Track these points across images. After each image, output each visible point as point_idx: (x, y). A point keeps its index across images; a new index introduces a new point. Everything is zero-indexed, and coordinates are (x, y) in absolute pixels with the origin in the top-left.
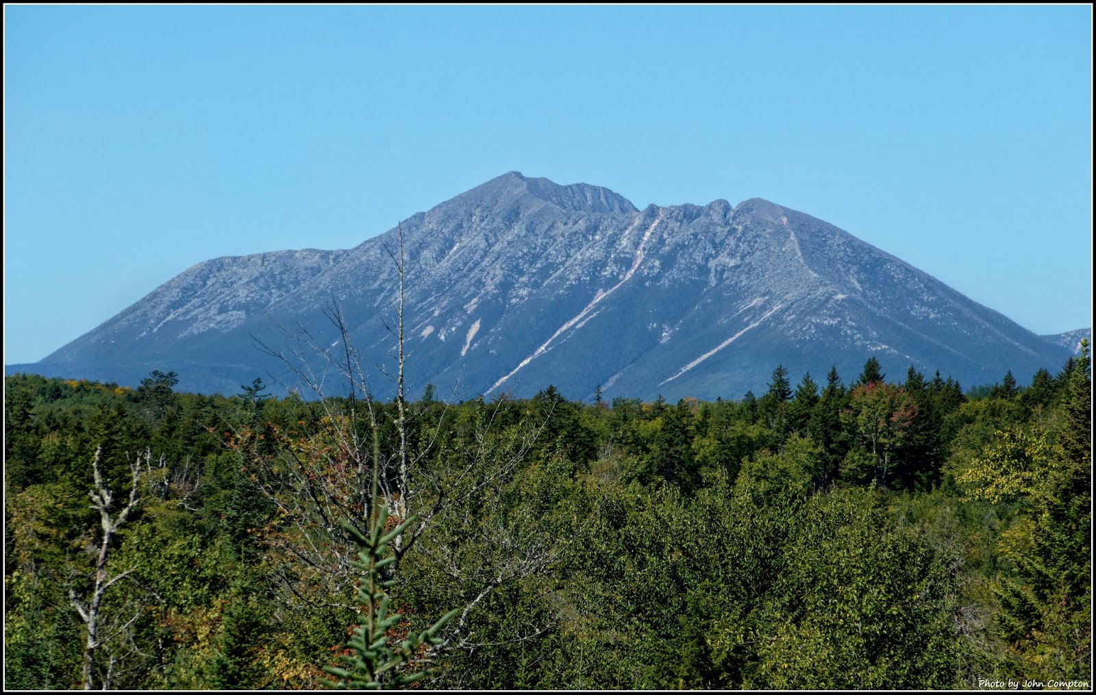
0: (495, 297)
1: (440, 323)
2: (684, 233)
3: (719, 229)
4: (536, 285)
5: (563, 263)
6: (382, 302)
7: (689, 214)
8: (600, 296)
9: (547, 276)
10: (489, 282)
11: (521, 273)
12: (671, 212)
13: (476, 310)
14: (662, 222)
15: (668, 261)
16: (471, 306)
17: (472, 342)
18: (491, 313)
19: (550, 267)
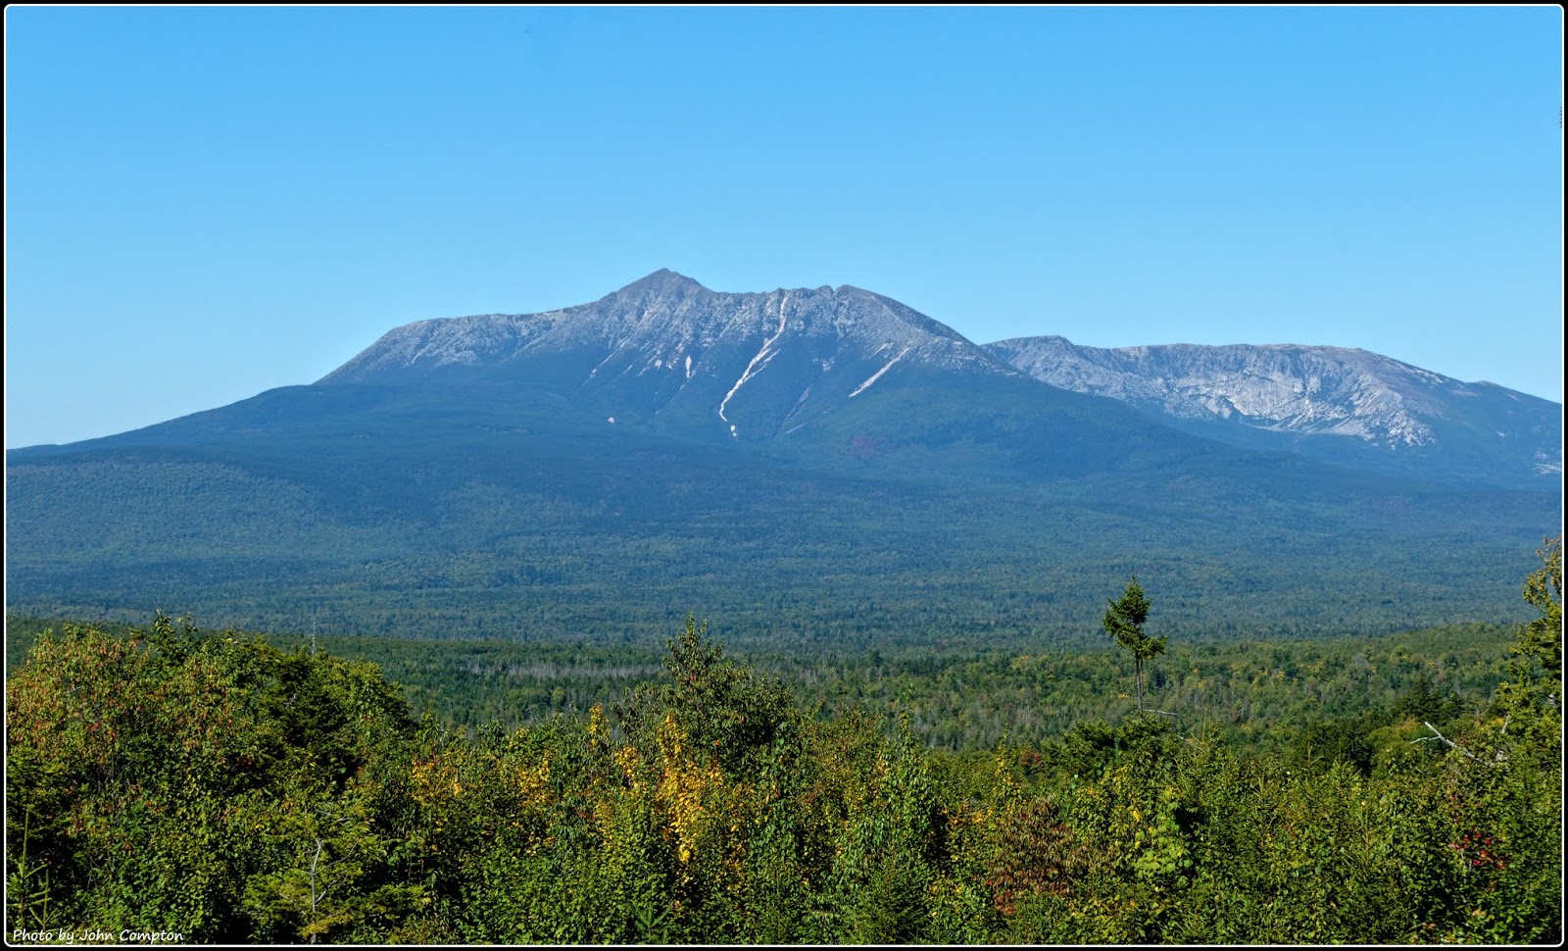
0: (693, 342)
1: (664, 357)
2: (810, 305)
3: (831, 303)
4: (715, 336)
5: (727, 322)
6: (612, 345)
7: (807, 294)
8: (768, 343)
9: (720, 331)
10: (685, 333)
11: (702, 329)
12: (795, 292)
13: (684, 351)
14: (790, 298)
15: (808, 321)
16: (681, 348)
17: (691, 370)
18: (694, 351)
19: (719, 327)
